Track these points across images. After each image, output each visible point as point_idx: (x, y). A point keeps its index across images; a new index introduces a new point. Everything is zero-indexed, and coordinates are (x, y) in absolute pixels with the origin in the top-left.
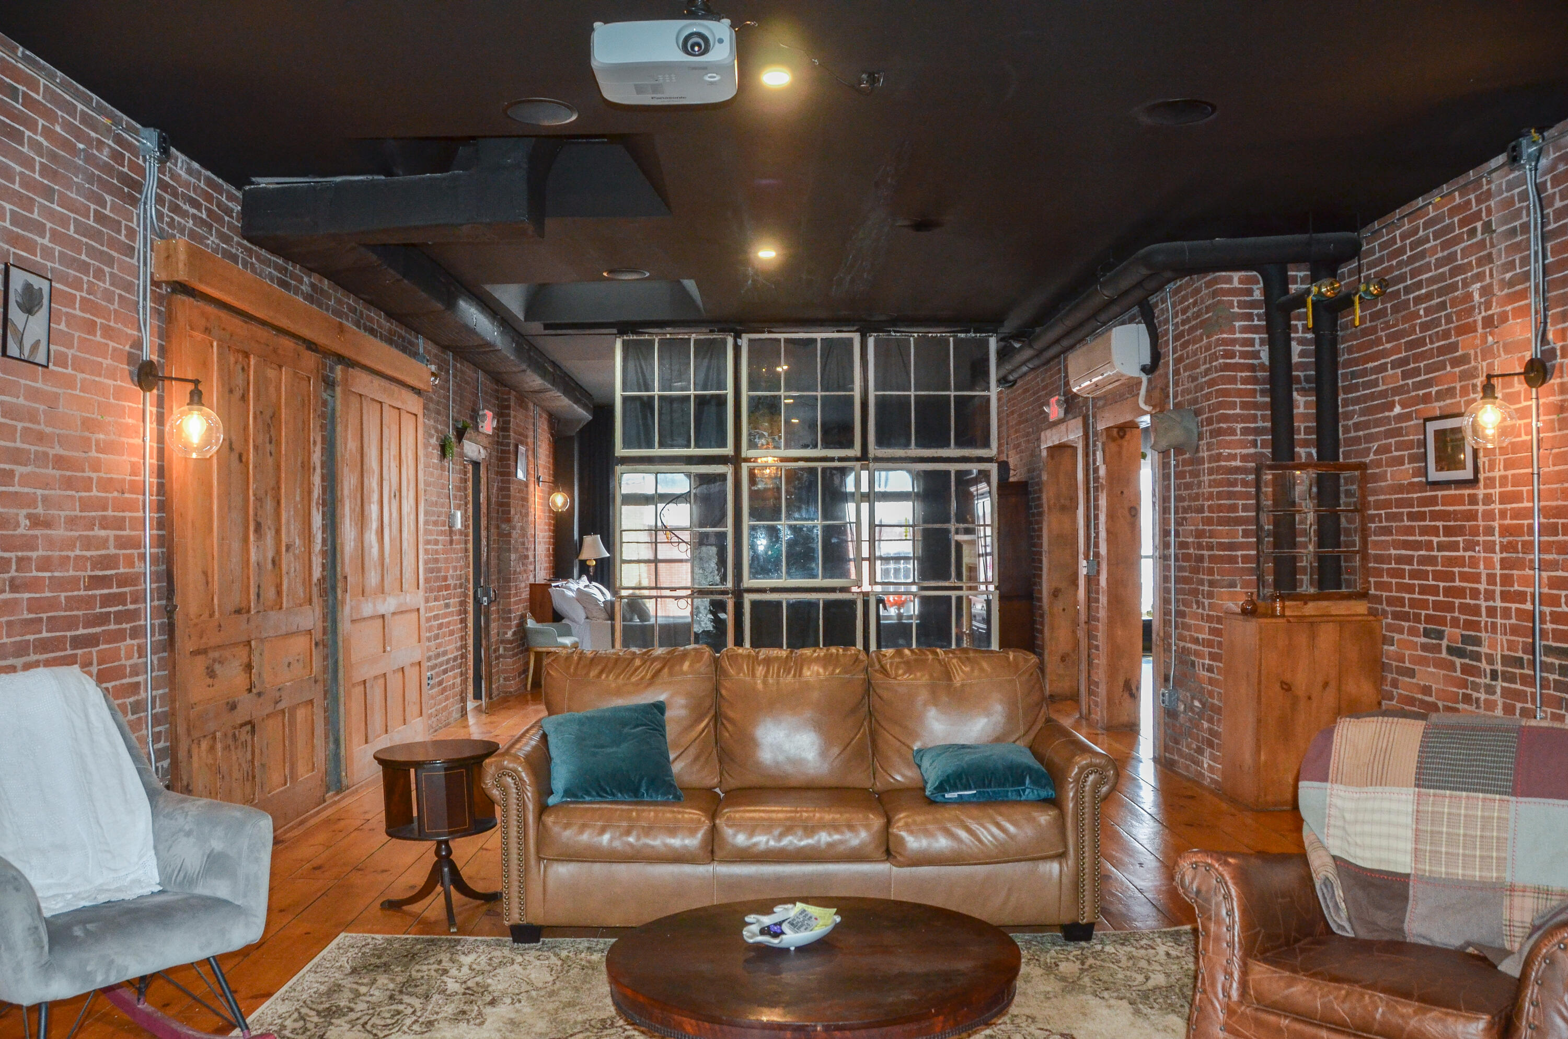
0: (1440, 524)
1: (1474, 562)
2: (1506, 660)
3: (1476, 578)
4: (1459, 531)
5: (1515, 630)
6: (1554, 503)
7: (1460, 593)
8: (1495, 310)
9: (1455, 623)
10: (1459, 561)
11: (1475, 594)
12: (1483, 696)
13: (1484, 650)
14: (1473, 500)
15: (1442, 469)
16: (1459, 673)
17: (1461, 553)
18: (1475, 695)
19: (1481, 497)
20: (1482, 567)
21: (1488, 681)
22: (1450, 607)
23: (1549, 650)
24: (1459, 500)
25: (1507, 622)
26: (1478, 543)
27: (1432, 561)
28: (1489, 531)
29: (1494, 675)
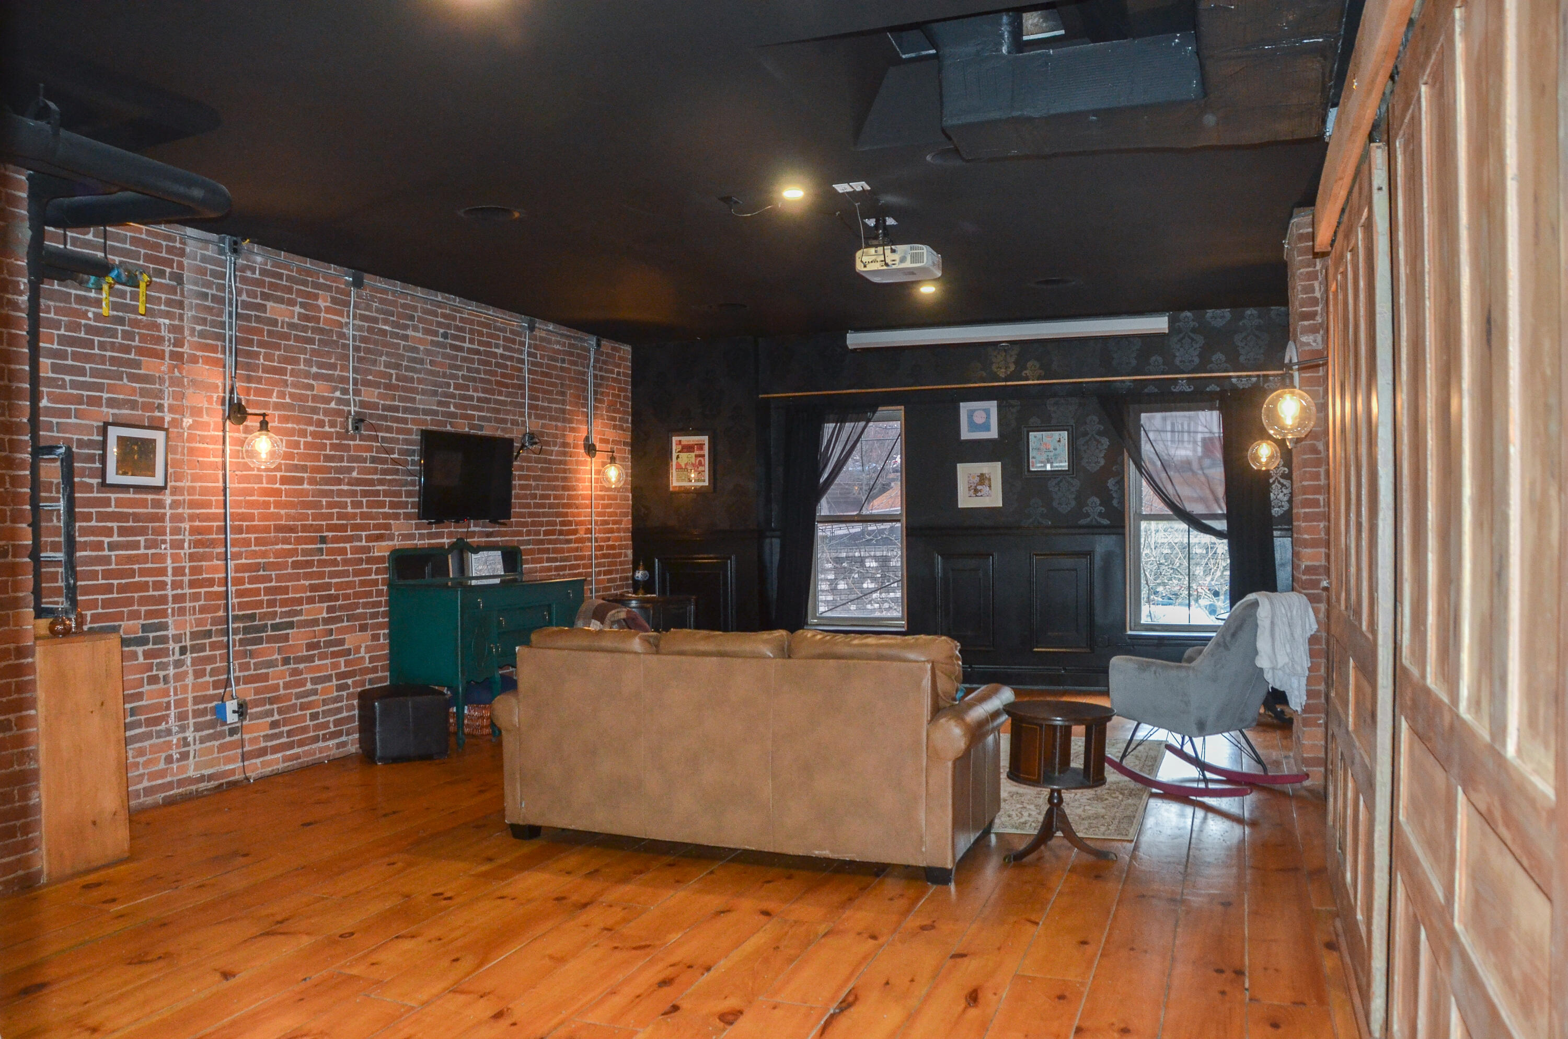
0: (115, 525)
1: (161, 558)
2: (194, 636)
3: (163, 572)
4: (143, 531)
5: (203, 610)
6: (240, 511)
7: (144, 586)
8: (186, 349)
9: (135, 615)
10: (144, 558)
11: (161, 586)
12: (171, 671)
13: (171, 632)
14: (159, 504)
15: (125, 473)
16: (141, 659)
17: (142, 551)
18: (161, 674)
19: (168, 502)
20: (169, 561)
21: (177, 656)
22: (129, 602)
23: (236, 618)
24: (144, 504)
25: (197, 604)
26: (164, 542)
27: (106, 560)
28: (176, 531)
29: (183, 650)
